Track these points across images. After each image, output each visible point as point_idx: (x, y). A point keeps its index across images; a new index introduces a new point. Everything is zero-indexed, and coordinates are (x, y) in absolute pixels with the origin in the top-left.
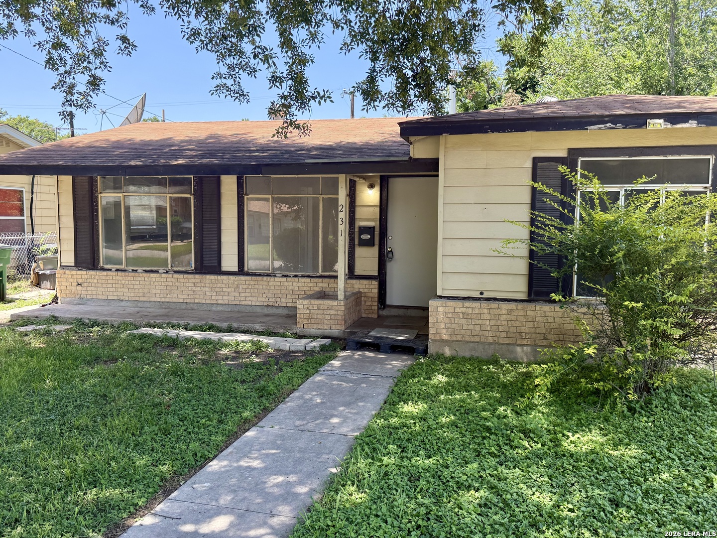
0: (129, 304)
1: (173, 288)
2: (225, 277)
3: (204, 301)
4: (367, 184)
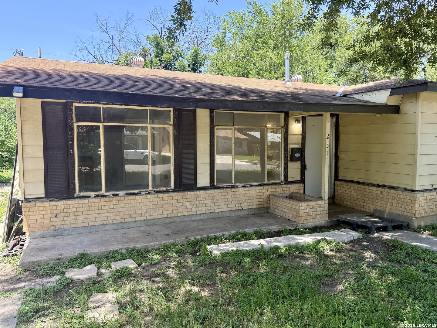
0: (113, 227)
1: (158, 206)
2: (202, 192)
3: (186, 214)
4: (295, 120)
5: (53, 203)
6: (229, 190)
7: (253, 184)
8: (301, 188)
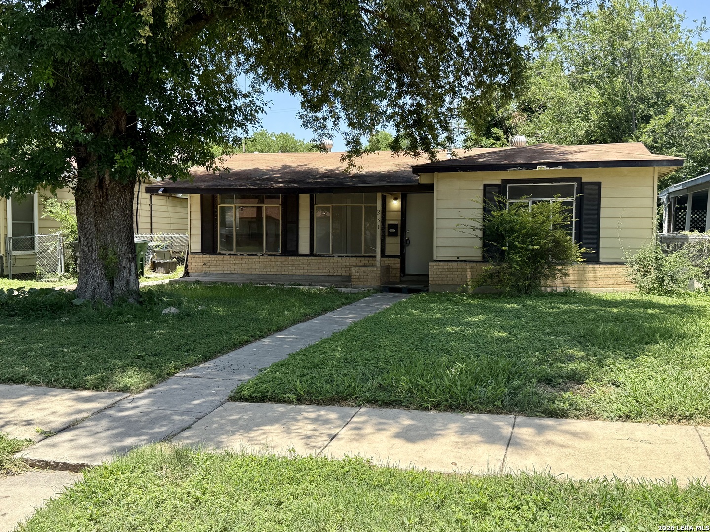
0: (238, 276)
1: (267, 265)
2: (301, 258)
3: (287, 274)
4: (393, 197)
5: (204, 256)
6: (324, 258)
7: (350, 255)
8: (397, 262)
